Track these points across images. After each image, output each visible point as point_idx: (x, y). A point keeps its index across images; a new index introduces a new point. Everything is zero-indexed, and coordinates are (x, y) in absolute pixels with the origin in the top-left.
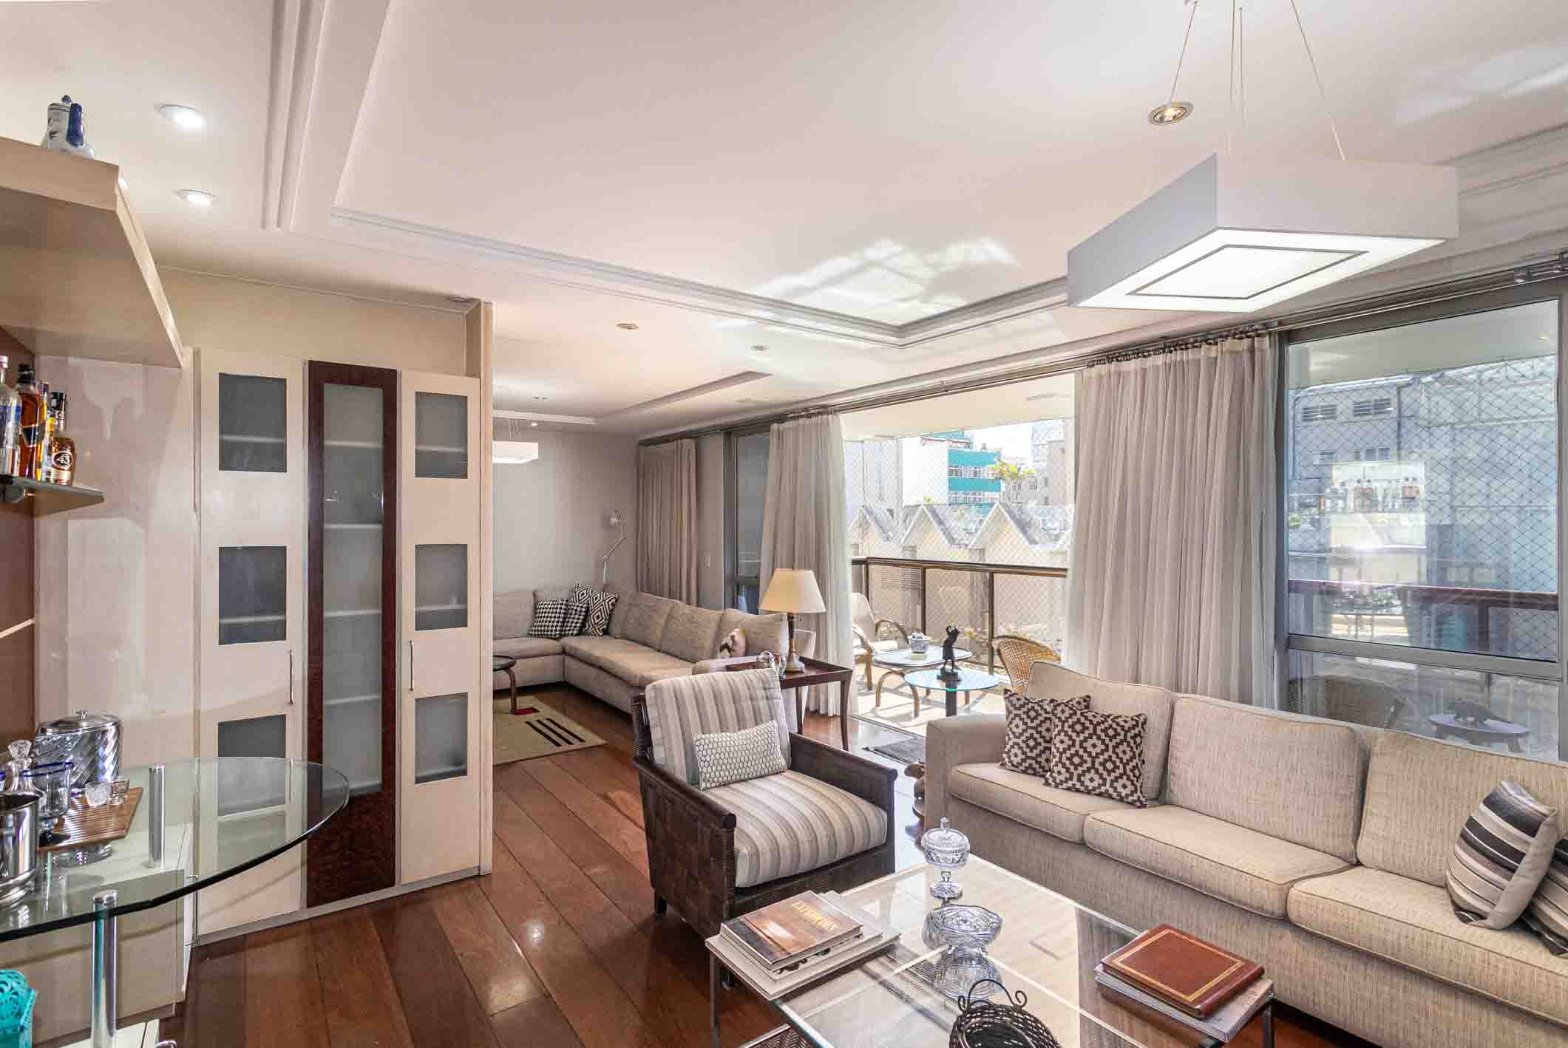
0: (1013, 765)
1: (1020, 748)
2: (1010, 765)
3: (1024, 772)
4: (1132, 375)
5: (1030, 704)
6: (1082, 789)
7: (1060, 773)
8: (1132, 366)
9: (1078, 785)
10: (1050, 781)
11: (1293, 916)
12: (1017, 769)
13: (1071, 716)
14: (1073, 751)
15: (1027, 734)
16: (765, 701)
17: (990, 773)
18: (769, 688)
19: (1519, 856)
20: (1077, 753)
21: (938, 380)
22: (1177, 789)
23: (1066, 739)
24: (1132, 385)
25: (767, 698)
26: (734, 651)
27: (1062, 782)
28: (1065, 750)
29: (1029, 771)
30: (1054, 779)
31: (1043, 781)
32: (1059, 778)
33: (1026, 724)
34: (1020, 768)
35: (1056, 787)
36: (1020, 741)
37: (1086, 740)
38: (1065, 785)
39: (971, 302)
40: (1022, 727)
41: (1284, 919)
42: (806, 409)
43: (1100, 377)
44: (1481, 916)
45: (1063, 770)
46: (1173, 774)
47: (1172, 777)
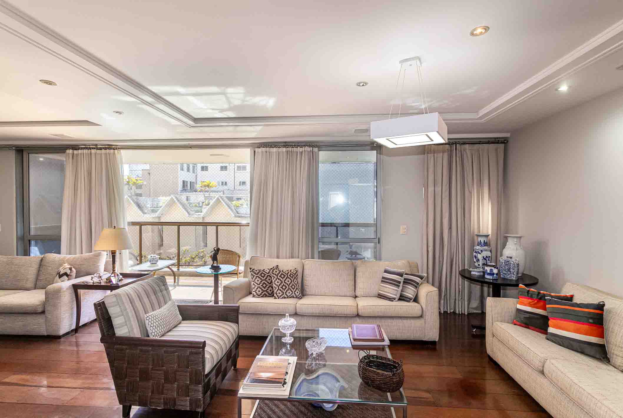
0: (258, 295)
1: (261, 288)
2: (257, 295)
3: (262, 297)
4: (275, 153)
5: (261, 272)
6: (286, 297)
7: (279, 293)
8: (274, 150)
9: (285, 296)
10: (276, 297)
11: (360, 314)
12: (260, 296)
13: (279, 273)
14: (282, 285)
15: (262, 283)
17: (250, 299)
19: (400, 282)
20: (284, 285)
21: (188, 143)
22: (308, 290)
23: (279, 281)
24: (274, 157)
26: (71, 276)
27: (280, 296)
28: (280, 285)
29: (264, 296)
30: (278, 296)
31: (274, 298)
32: (279, 295)
33: (261, 279)
34: (261, 295)
35: (279, 298)
36: (260, 286)
37: (285, 280)
38: (281, 297)
39: (237, 116)
40: (260, 280)
41: (358, 315)
42: (96, 145)
43: (262, 152)
44: (395, 299)
45: (280, 292)
46: (306, 285)
47: (306, 287)
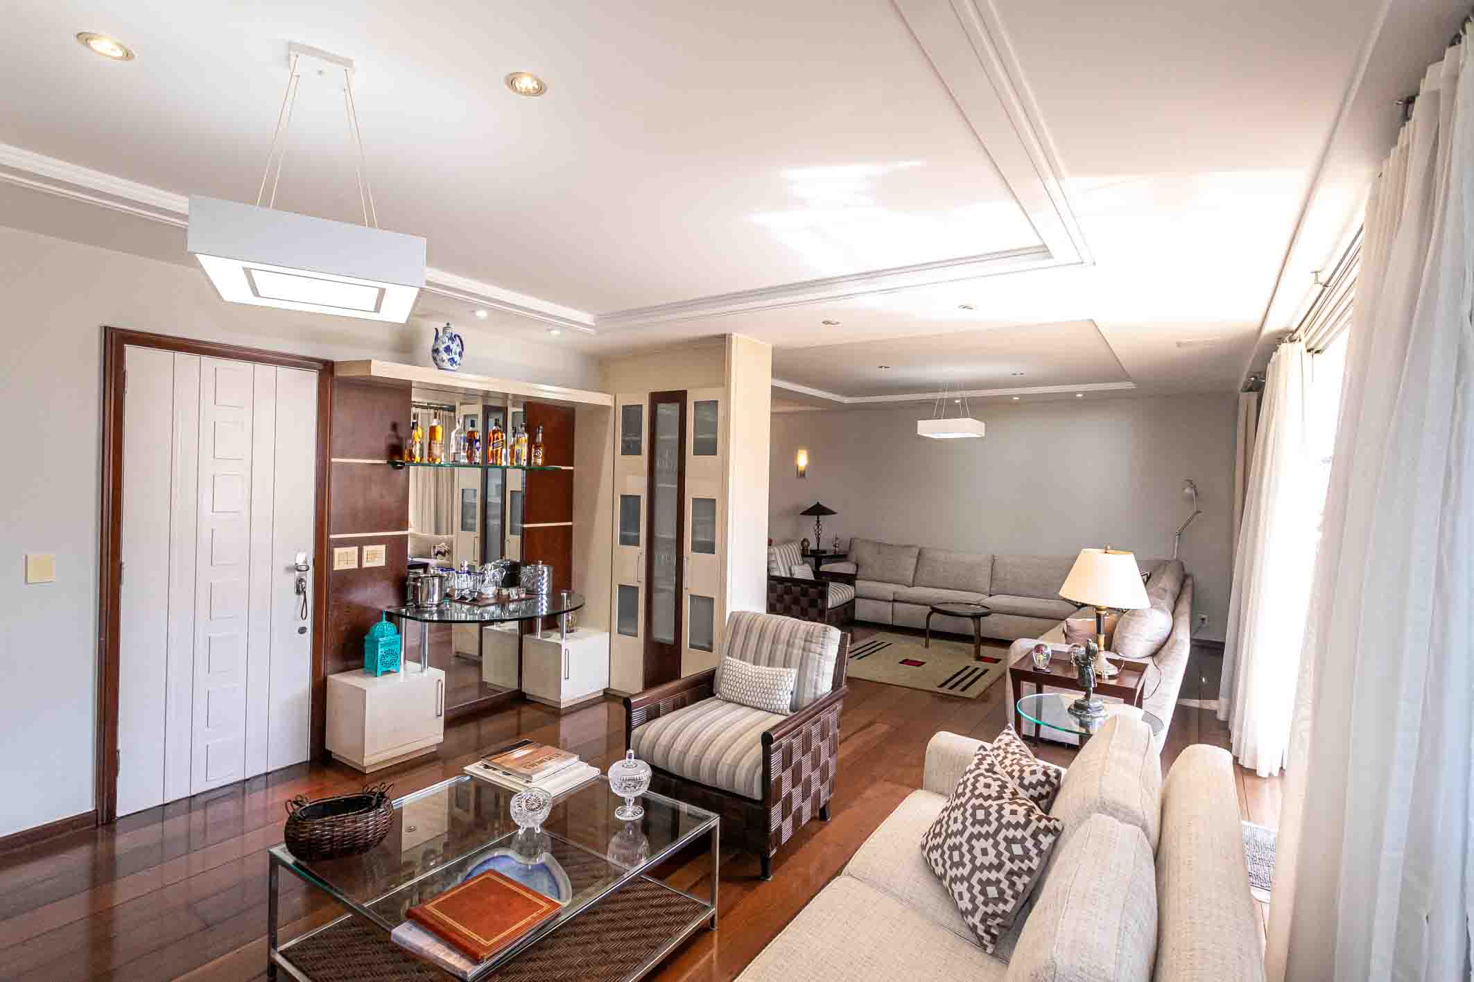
16: (801, 651)
18: (811, 642)
25: (804, 649)
